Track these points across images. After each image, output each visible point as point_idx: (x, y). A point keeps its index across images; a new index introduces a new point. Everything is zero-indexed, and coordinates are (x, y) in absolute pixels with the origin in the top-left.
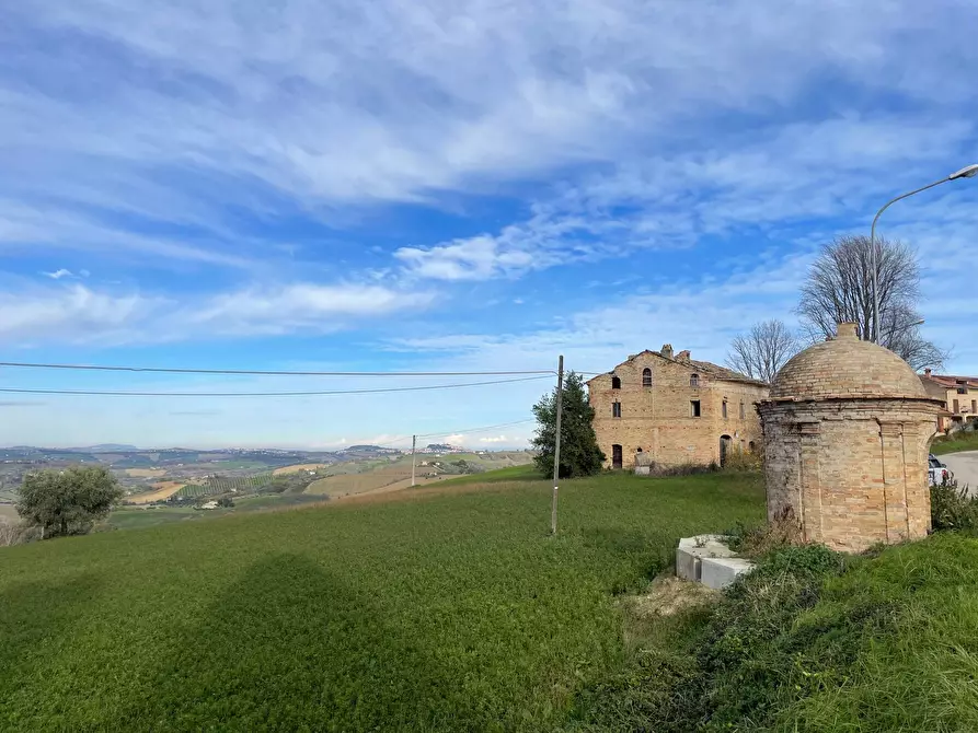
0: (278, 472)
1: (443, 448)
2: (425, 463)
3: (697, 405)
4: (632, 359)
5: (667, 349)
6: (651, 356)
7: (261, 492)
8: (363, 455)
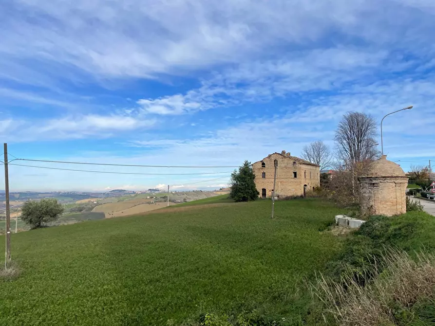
0: (78, 202)
1: (156, 190)
2: (148, 197)
3: (295, 174)
4: (270, 156)
5: (284, 152)
6: (278, 155)
7: (71, 212)
8: (119, 194)
